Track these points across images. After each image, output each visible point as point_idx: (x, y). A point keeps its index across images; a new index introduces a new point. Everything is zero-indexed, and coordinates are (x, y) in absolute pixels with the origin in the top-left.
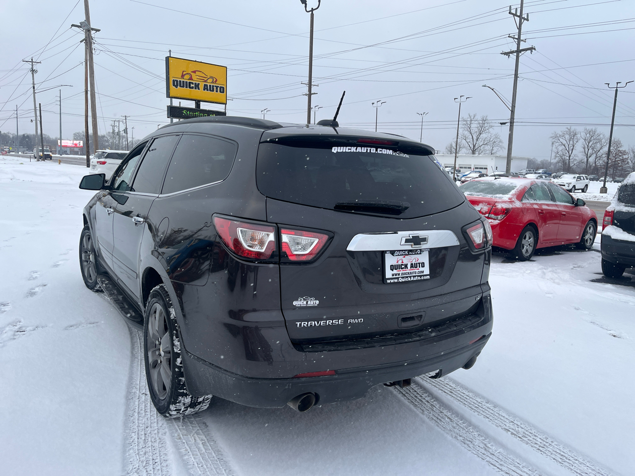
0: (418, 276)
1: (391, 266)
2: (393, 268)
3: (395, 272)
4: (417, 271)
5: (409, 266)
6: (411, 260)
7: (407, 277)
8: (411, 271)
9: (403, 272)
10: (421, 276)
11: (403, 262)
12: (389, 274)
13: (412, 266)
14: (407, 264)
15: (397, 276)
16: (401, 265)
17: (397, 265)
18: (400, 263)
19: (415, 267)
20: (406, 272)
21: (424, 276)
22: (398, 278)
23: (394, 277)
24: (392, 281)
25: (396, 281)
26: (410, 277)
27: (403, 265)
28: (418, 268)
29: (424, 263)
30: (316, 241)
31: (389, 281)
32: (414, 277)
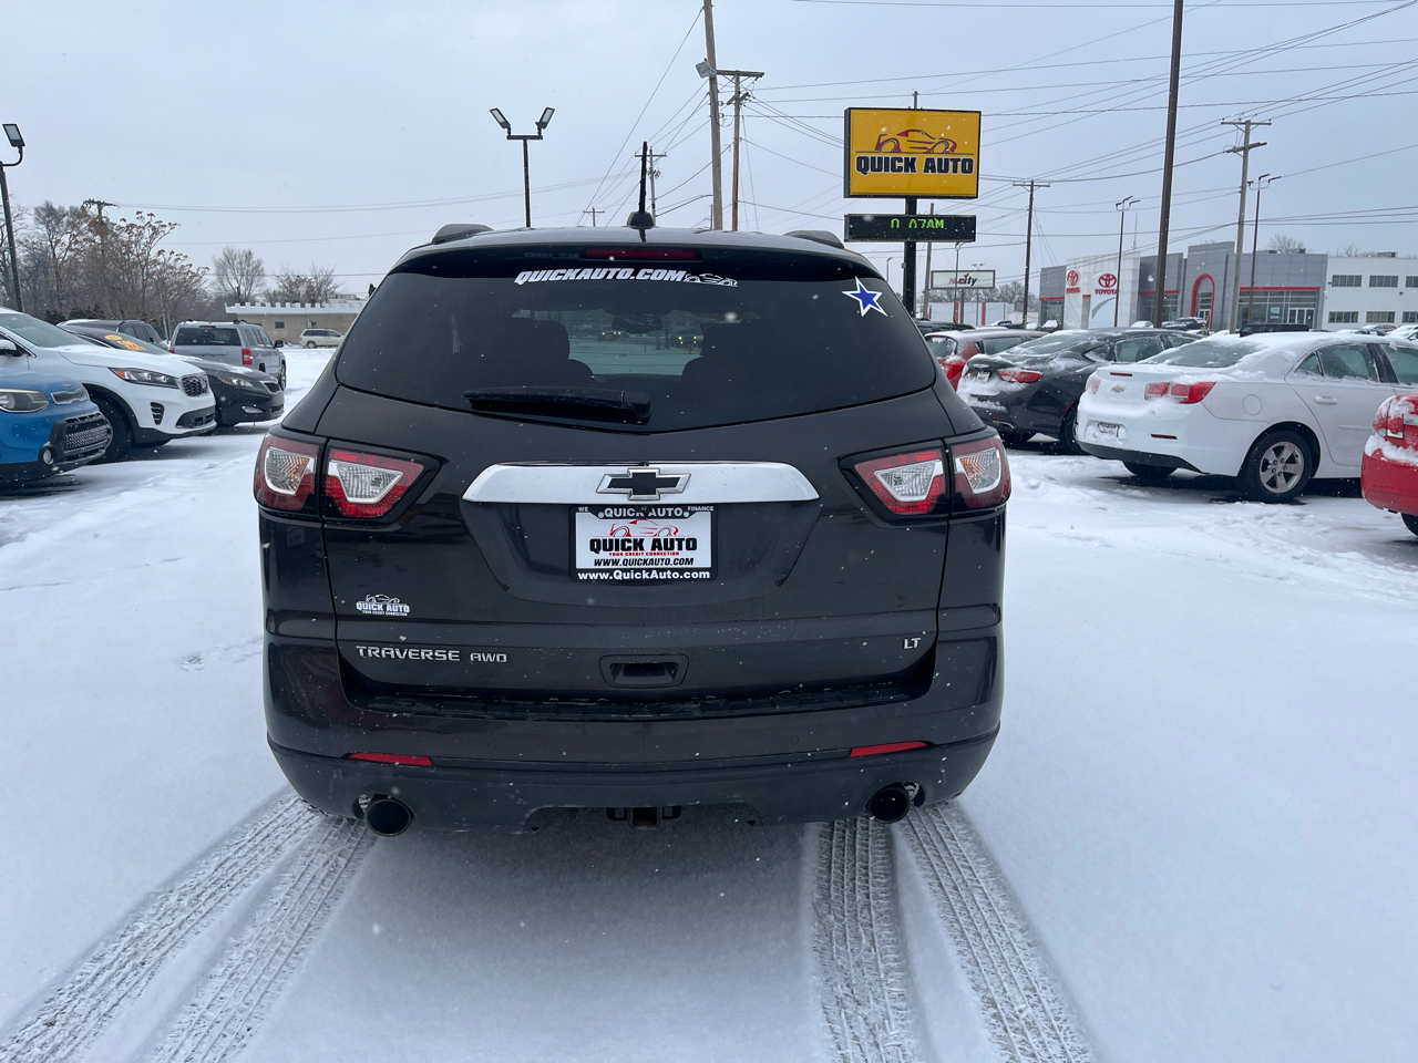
0: (673, 570)
1: (592, 542)
2: (596, 546)
3: (604, 555)
4: (672, 558)
5: (647, 545)
6: (655, 532)
7: (636, 570)
8: (654, 557)
9: (628, 558)
10: (681, 571)
11: (629, 535)
12: (585, 558)
13: (656, 544)
14: (642, 540)
15: (611, 566)
16: (623, 541)
17: (611, 541)
18: (620, 535)
19: (666, 548)
20: (638, 557)
21: (691, 570)
22: (611, 572)
23: (602, 567)
24: (593, 576)
25: (604, 576)
26: (649, 571)
27: (629, 541)
28: (676, 550)
29: (694, 540)
30: (399, 475)
31: (582, 576)
32: (658, 570)
